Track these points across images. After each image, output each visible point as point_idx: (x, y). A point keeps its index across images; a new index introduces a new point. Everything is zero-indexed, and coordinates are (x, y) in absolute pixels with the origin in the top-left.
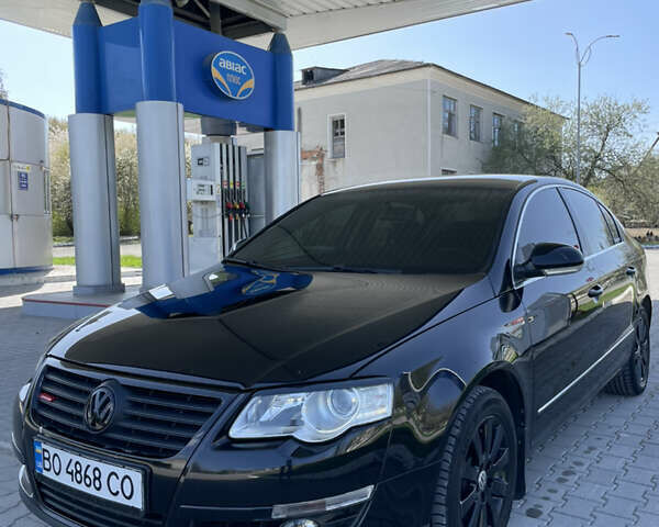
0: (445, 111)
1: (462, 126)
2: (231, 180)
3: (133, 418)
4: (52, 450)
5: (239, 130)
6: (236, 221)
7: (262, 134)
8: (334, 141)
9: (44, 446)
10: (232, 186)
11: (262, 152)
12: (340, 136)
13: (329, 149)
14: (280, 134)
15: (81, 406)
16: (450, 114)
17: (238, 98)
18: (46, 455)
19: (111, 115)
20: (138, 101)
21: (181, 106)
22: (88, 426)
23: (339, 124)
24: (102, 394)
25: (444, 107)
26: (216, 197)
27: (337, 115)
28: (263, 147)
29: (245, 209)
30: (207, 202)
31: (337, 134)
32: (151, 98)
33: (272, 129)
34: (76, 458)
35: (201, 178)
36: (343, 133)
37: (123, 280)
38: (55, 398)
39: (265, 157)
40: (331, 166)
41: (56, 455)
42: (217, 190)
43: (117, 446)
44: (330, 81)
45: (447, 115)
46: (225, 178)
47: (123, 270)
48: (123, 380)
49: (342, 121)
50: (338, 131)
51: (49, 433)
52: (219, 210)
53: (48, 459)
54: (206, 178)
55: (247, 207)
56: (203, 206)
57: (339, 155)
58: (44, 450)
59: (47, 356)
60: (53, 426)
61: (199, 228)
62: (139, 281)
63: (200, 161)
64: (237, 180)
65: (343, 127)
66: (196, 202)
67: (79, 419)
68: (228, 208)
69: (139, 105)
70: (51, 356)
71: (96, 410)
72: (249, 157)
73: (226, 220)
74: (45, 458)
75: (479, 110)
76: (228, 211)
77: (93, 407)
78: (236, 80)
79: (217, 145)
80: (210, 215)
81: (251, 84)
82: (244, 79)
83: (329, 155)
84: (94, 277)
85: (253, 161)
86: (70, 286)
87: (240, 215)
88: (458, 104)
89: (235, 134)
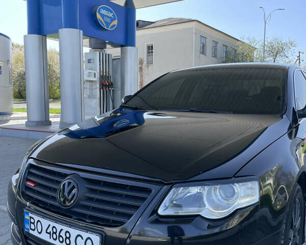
0: (201, 43)
1: (209, 50)
2: (104, 71)
3: (91, 199)
4: (36, 218)
5: (108, 46)
6: (107, 91)
7: (120, 48)
8: (148, 56)
9: (30, 215)
10: (104, 74)
11: (120, 57)
12: (151, 54)
13: (145, 60)
14: (129, 48)
15: (55, 190)
16: (203, 45)
17: (109, 29)
18: (32, 221)
19: (45, 36)
20: (60, 29)
21: (81, 32)
22: (59, 203)
23: (150, 48)
24: (69, 183)
25: (201, 41)
26: (97, 79)
27: (150, 43)
28: (120, 55)
29: (111, 85)
30: (92, 81)
31: (149, 53)
32: (66, 27)
33: (125, 46)
34: (53, 224)
35: (90, 69)
36: (152, 52)
37: (50, 119)
38: (36, 184)
39: (121, 60)
40: (146, 68)
41: (39, 221)
42: (98, 75)
43: (81, 217)
44: (146, 27)
45: (202, 45)
46: (102, 70)
47: (50, 115)
48: (82, 174)
49: (152, 46)
50: (150, 51)
51: (33, 207)
52: (98, 86)
53: (34, 223)
54: (92, 69)
55: (112, 85)
56: (91, 84)
57: (150, 63)
58: (31, 217)
59: (29, 158)
60: (36, 202)
61: (88, 94)
62: (58, 120)
63: (89, 61)
64: (107, 71)
65: (152, 49)
66: (87, 81)
67: (54, 198)
68: (103, 85)
69: (60, 30)
70: (32, 158)
71: (66, 194)
72: (113, 60)
73: (102, 91)
74: (31, 223)
75: (216, 43)
76: (103, 86)
77: (64, 192)
78: (108, 20)
79: (98, 53)
80: (94, 88)
81: (115, 22)
82: (112, 20)
83: (145, 62)
84: (36, 118)
85: (115, 62)
86: (24, 122)
87: (109, 88)
88: (207, 40)
89: (106, 48)
